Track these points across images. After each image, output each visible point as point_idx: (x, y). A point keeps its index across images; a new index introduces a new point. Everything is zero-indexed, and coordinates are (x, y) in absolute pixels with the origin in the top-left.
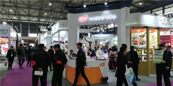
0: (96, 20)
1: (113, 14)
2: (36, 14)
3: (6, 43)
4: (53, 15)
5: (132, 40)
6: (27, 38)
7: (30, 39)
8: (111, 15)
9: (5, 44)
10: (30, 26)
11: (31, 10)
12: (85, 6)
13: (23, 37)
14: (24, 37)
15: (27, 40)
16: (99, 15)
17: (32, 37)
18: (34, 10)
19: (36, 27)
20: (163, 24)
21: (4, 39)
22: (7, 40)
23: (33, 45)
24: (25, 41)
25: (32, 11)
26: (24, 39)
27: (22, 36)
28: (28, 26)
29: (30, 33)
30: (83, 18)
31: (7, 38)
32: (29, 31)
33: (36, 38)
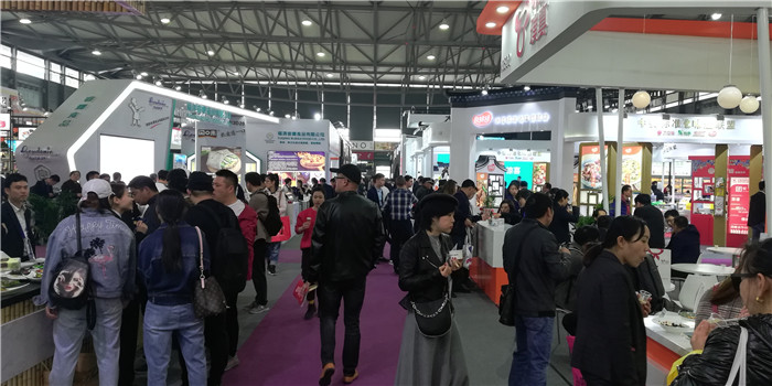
0: (509, 123)
1: (543, 109)
2: (399, 56)
3: (320, 168)
4: (456, 58)
5: (583, 169)
6: (368, 146)
7: (377, 149)
8: (539, 114)
9: (318, 170)
10: (378, 103)
11: (381, 46)
12: (485, 93)
13: (355, 142)
14: (360, 142)
15: (368, 152)
16: (515, 112)
17: (383, 144)
18: (392, 47)
19: (399, 103)
20: (659, 133)
21: (315, 157)
22: (322, 160)
23: (385, 171)
24: (362, 155)
25: (383, 49)
26: (359, 148)
27: (354, 137)
28: (372, 103)
29: (377, 127)
30: (485, 118)
31: (323, 154)
32: (375, 117)
33: (395, 145)
